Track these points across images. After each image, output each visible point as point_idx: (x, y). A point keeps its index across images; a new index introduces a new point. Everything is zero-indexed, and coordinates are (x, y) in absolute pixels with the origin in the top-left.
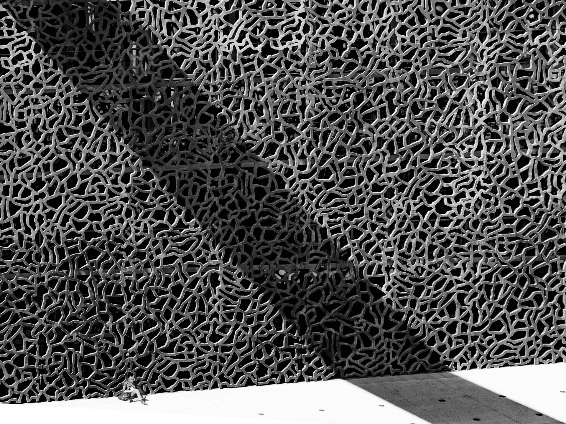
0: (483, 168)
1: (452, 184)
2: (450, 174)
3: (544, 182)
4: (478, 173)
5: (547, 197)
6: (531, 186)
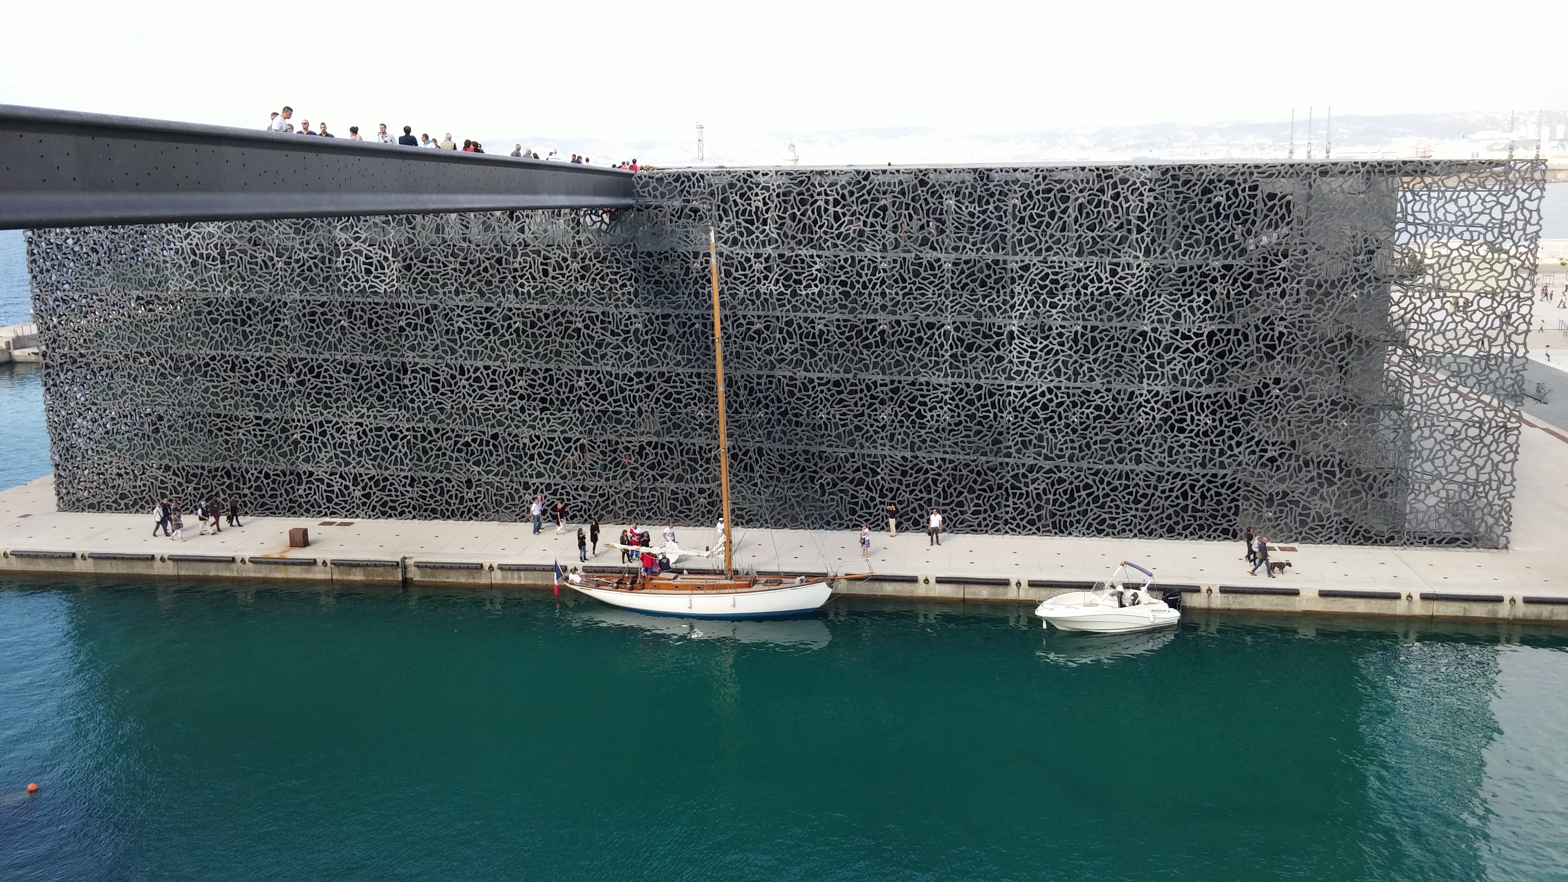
0: (949, 390)
1: (927, 399)
2: (925, 393)
3: (993, 404)
4: (945, 393)
5: (995, 415)
6: (983, 406)
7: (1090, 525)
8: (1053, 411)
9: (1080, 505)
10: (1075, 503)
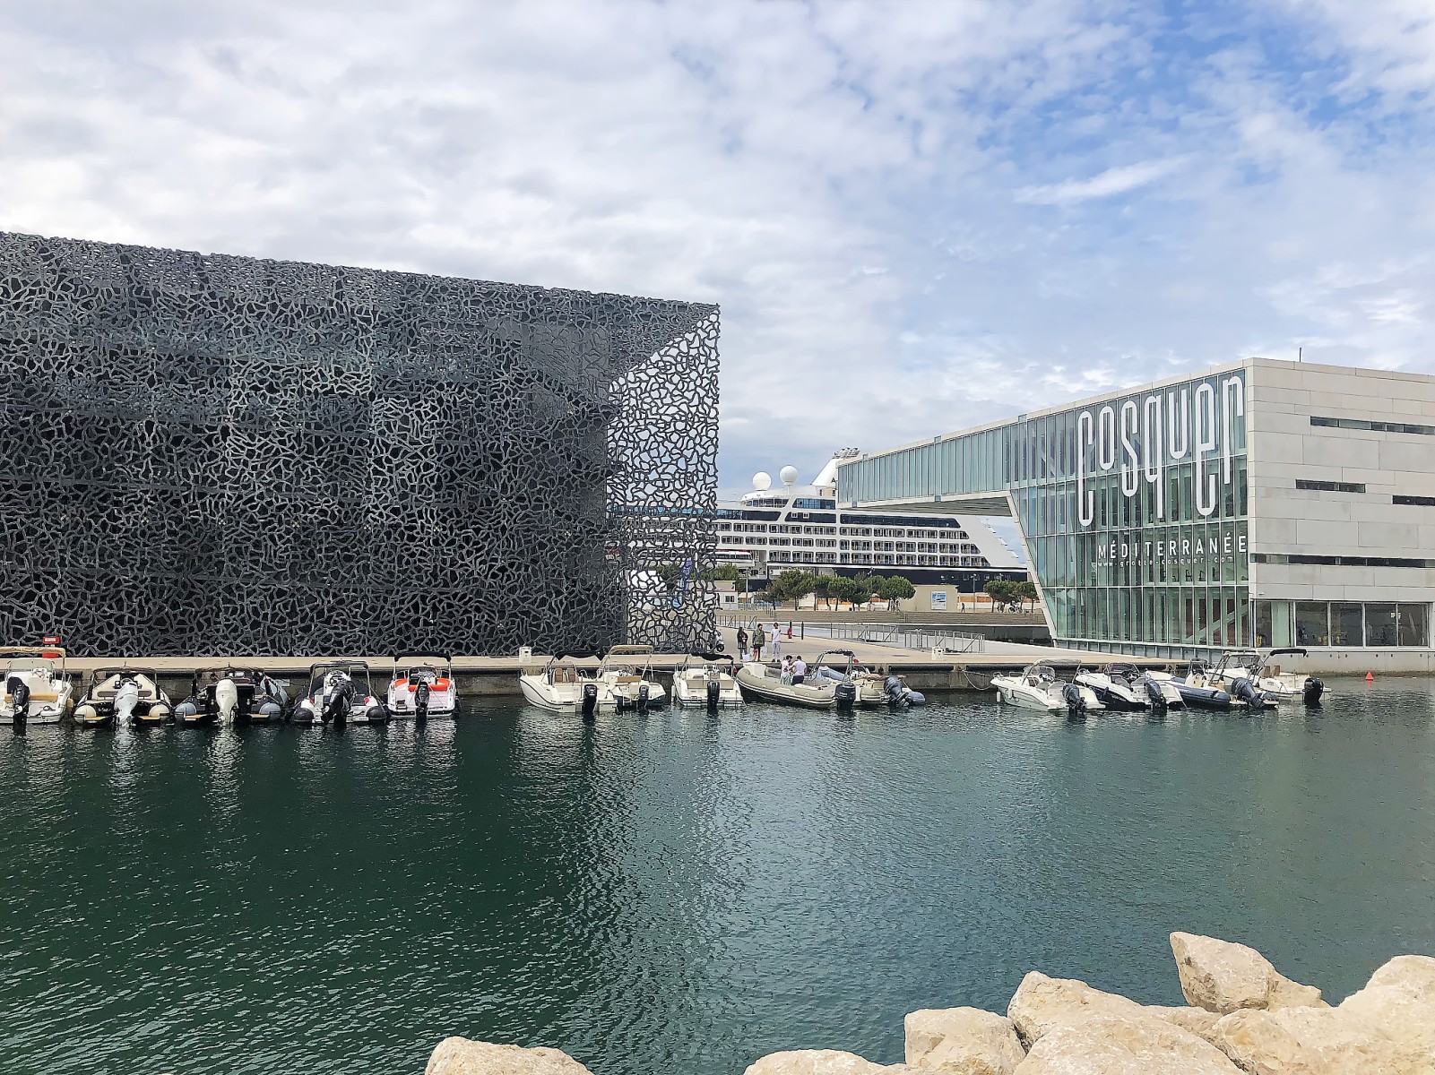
7: (314, 643)
8: (272, 515)
9: (303, 620)
10: (298, 619)
